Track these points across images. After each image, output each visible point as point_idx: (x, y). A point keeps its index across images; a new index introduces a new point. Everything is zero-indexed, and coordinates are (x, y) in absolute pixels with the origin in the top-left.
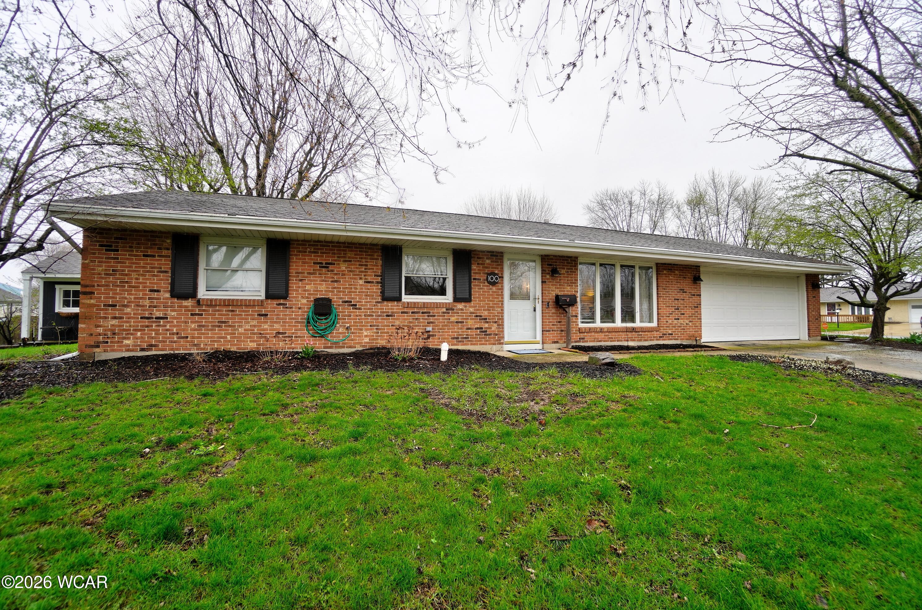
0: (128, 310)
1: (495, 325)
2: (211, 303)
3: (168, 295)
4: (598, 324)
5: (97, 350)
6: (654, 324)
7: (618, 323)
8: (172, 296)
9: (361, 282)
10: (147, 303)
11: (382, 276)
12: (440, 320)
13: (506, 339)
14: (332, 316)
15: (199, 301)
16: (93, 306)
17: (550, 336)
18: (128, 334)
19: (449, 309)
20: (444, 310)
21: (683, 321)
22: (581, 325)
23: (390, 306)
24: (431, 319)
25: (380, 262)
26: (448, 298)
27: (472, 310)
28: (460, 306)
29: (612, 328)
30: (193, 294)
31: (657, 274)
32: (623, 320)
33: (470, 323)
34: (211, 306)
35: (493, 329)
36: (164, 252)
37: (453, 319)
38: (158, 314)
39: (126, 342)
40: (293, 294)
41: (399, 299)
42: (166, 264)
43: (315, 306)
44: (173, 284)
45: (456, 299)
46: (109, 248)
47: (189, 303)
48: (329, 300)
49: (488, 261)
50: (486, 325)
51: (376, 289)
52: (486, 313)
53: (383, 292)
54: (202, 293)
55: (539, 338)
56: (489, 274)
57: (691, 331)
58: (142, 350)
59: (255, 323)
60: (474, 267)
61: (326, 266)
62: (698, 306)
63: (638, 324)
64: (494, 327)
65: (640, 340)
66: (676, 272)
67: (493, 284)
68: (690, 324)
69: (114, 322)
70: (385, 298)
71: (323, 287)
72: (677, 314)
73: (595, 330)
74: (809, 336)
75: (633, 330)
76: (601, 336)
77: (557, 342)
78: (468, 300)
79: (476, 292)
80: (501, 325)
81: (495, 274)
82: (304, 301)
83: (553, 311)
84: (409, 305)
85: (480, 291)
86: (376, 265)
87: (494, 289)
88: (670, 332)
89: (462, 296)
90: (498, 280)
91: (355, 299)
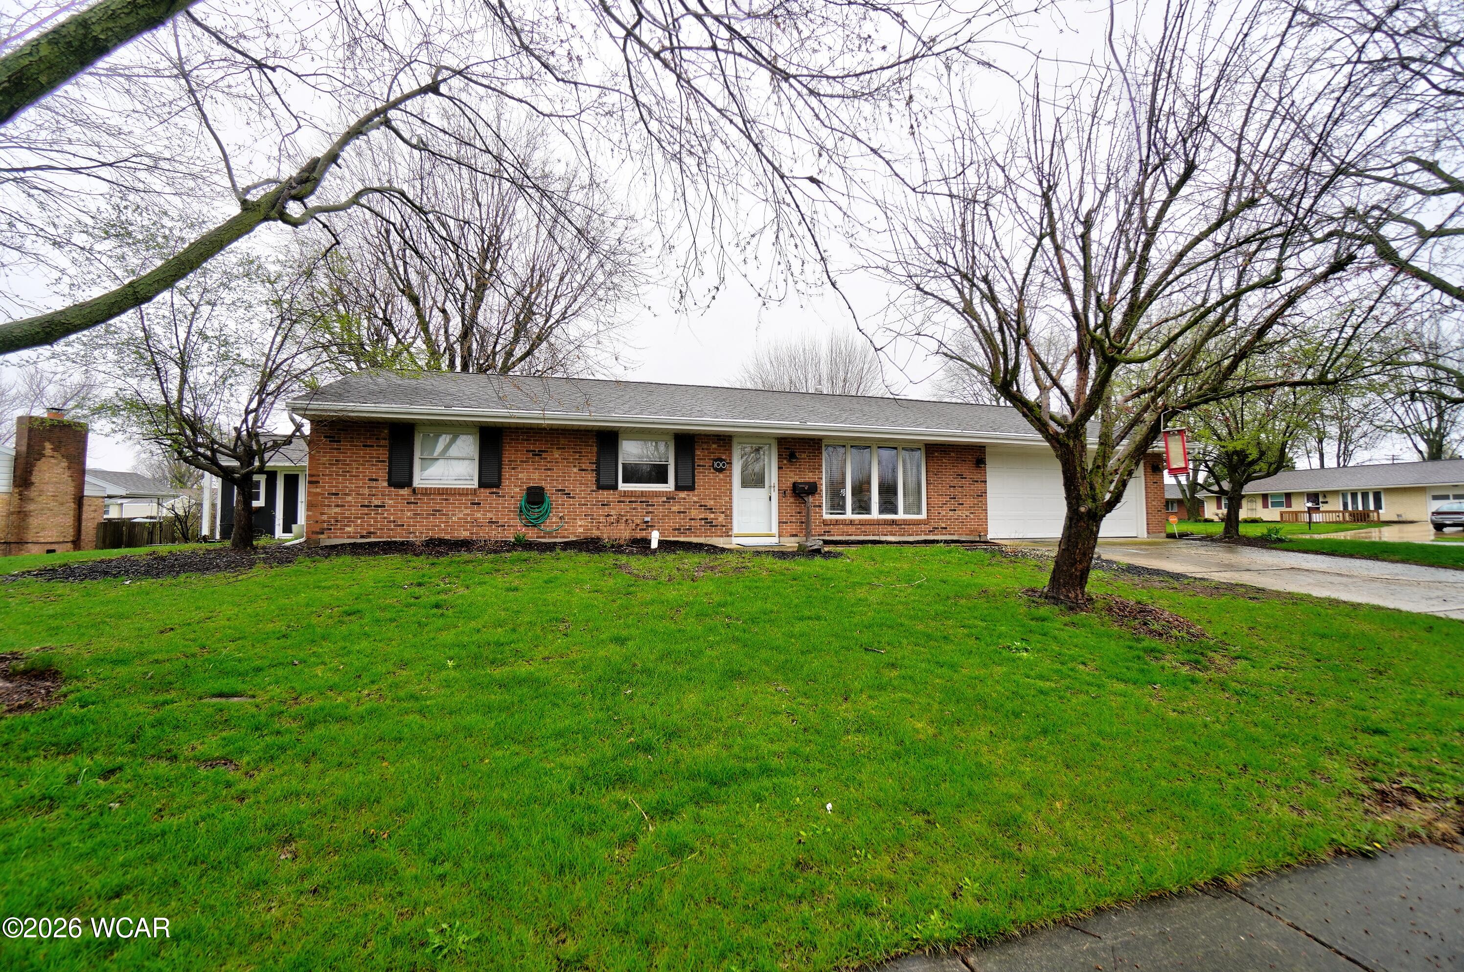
0: (349, 498)
1: (723, 515)
2: (427, 492)
3: (386, 484)
4: (849, 515)
5: (322, 536)
6: (923, 516)
7: (875, 514)
8: (390, 485)
9: (575, 470)
10: (366, 491)
11: (598, 463)
12: (660, 510)
13: (735, 531)
14: (545, 505)
15: (414, 490)
16: (318, 494)
17: (788, 528)
18: (350, 521)
19: (670, 498)
20: (665, 499)
21: (962, 513)
22: (827, 517)
23: (605, 495)
24: (650, 509)
25: (595, 449)
26: (669, 486)
27: (695, 499)
28: (683, 494)
29: (869, 520)
30: (409, 483)
31: (927, 457)
32: (881, 512)
33: (694, 513)
34: (426, 494)
35: (720, 519)
36: (382, 442)
37: (675, 509)
38: (377, 502)
39: (348, 529)
40: (505, 483)
41: (615, 487)
43: (528, 494)
44: (390, 473)
45: (678, 488)
46: (332, 439)
47: (405, 492)
48: (542, 489)
49: (714, 446)
50: (712, 516)
51: (591, 477)
52: (712, 502)
53: (598, 481)
54: (417, 482)
55: (775, 530)
56: (716, 460)
57: (973, 525)
58: (362, 537)
59: (468, 511)
60: (698, 452)
61: (538, 454)
62: (983, 494)
63: (901, 515)
64: (721, 518)
65: (903, 535)
66: (952, 454)
67: (720, 470)
68: (972, 516)
69: (338, 510)
70: (600, 487)
71: (536, 476)
72: (953, 504)
73: (844, 523)
74: (1148, 531)
75: (893, 522)
76: (852, 529)
77: (796, 535)
78: (691, 488)
79: (699, 479)
80: (729, 516)
81: (721, 460)
82: (517, 490)
83: (792, 500)
84: (626, 494)
85: (704, 478)
86: (591, 452)
87: (721, 476)
88: (943, 525)
89: (685, 485)
90: (722, 467)
91: (569, 487)
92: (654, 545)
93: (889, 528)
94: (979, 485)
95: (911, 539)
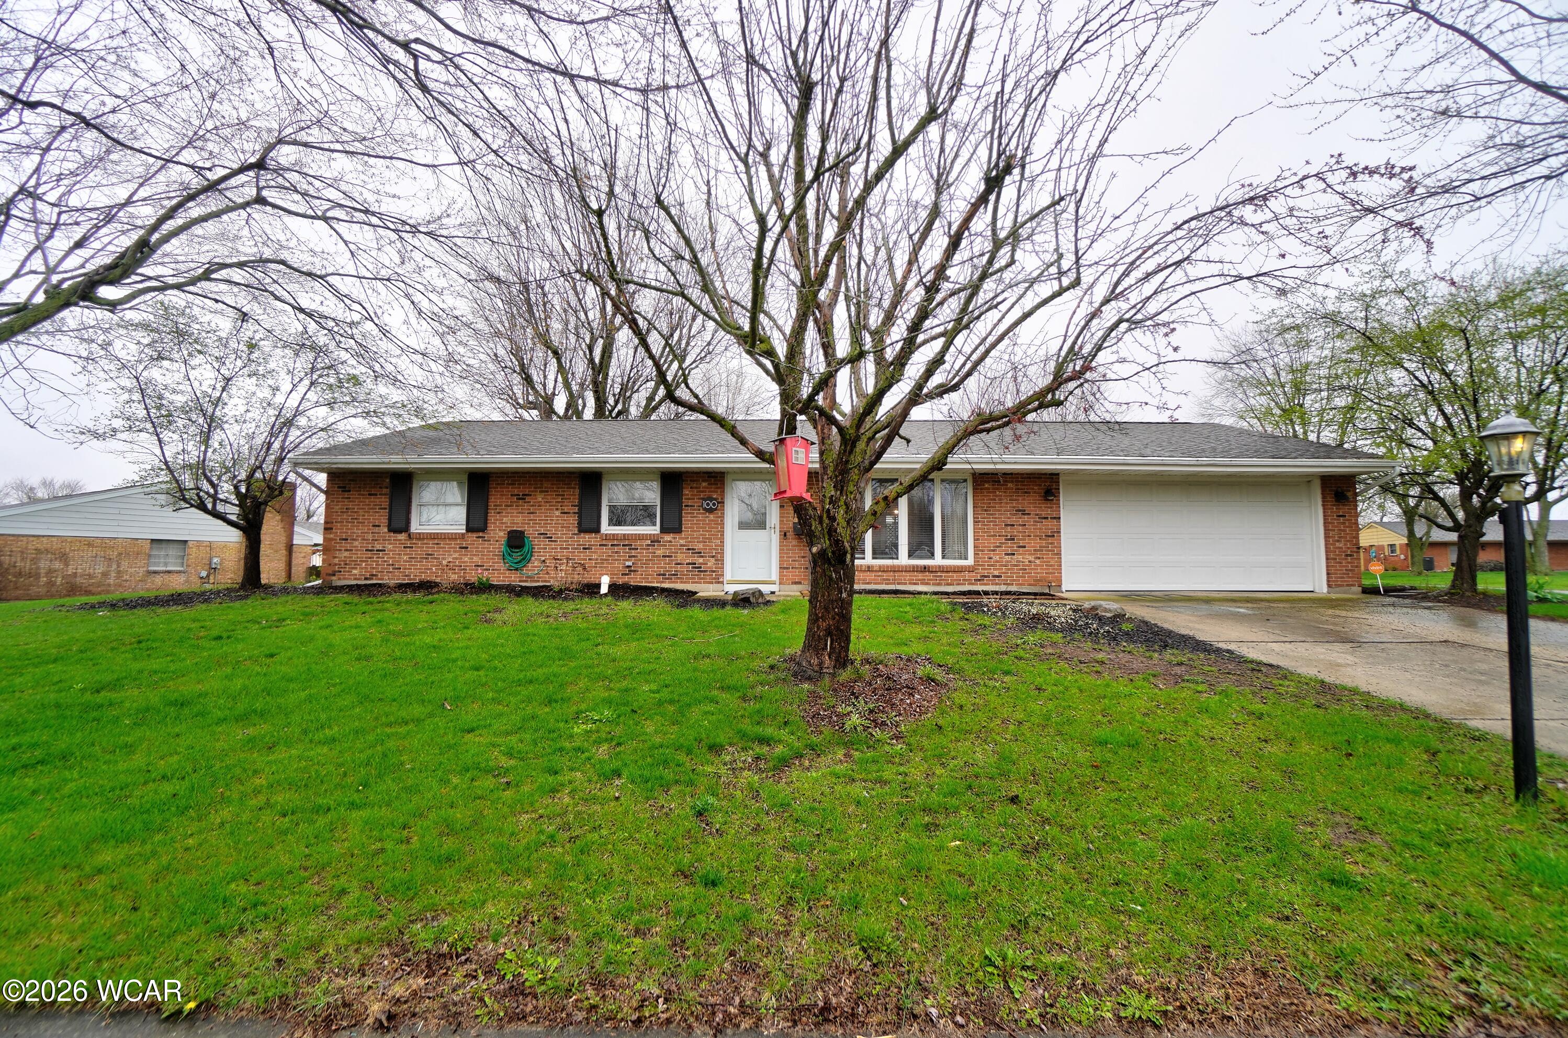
0: (356, 543)
1: (713, 560)
2: (421, 537)
3: (386, 530)
4: (869, 560)
5: (334, 578)
6: (970, 561)
7: (903, 559)
8: (390, 531)
9: (557, 513)
10: (370, 537)
11: (580, 506)
12: (643, 554)
13: (728, 576)
14: (526, 549)
15: (411, 535)
16: (331, 540)
17: (790, 574)
18: (357, 565)
19: (655, 540)
20: (649, 542)
21: (1024, 558)
23: (587, 538)
24: (633, 553)
25: (577, 491)
26: (655, 530)
27: (682, 542)
28: (668, 537)
29: (894, 566)
30: (405, 528)
31: (974, 489)
32: (911, 555)
33: (680, 557)
34: (419, 539)
35: (710, 564)
36: (384, 491)
37: (659, 552)
38: (379, 547)
39: (355, 572)
40: (491, 527)
41: (597, 530)
42: (385, 501)
43: (509, 539)
44: (390, 520)
45: (664, 530)
46: (344, 489)
47: (402, 536)
48: (523, 533)
49: (704, 484)
50: (701, 560)
51: (573, 520)
52: (701, 546)
53: (580, 524)
54: (415, 527)
55: (775, 577)
56: (704, 499)
57: (1041, 573)
58: (366, 579)
59: (456, 555)
60: (686, 492)
61: (522, 498)
62: (1055, 534)
63: (938, 560)
64: (711, 563)
65: (939, 584)
66: (1010, 485)
67: (711, 511)
68: (1038, 562)
69: (346, 554)
70: (582, 530)
71: (519, 519)
72: (1010, 546)
74: (1329, 586)
75: (925, 569)
77: (800, 583)
78: (678, 530)
79: (687, 521)
80: (720, 560)
81: (711, 499)
82: (502, 534)
83: (795, 542)
84: (608, 537)
85: (692, 519)
86: (574, 495)
87: (712, 517)
88: (996, 573)
89: (671, 526)
90: (715, 507)
91: (551, 530)
93: (920, 576)
94: (1049, 524)
95: (950, 589)
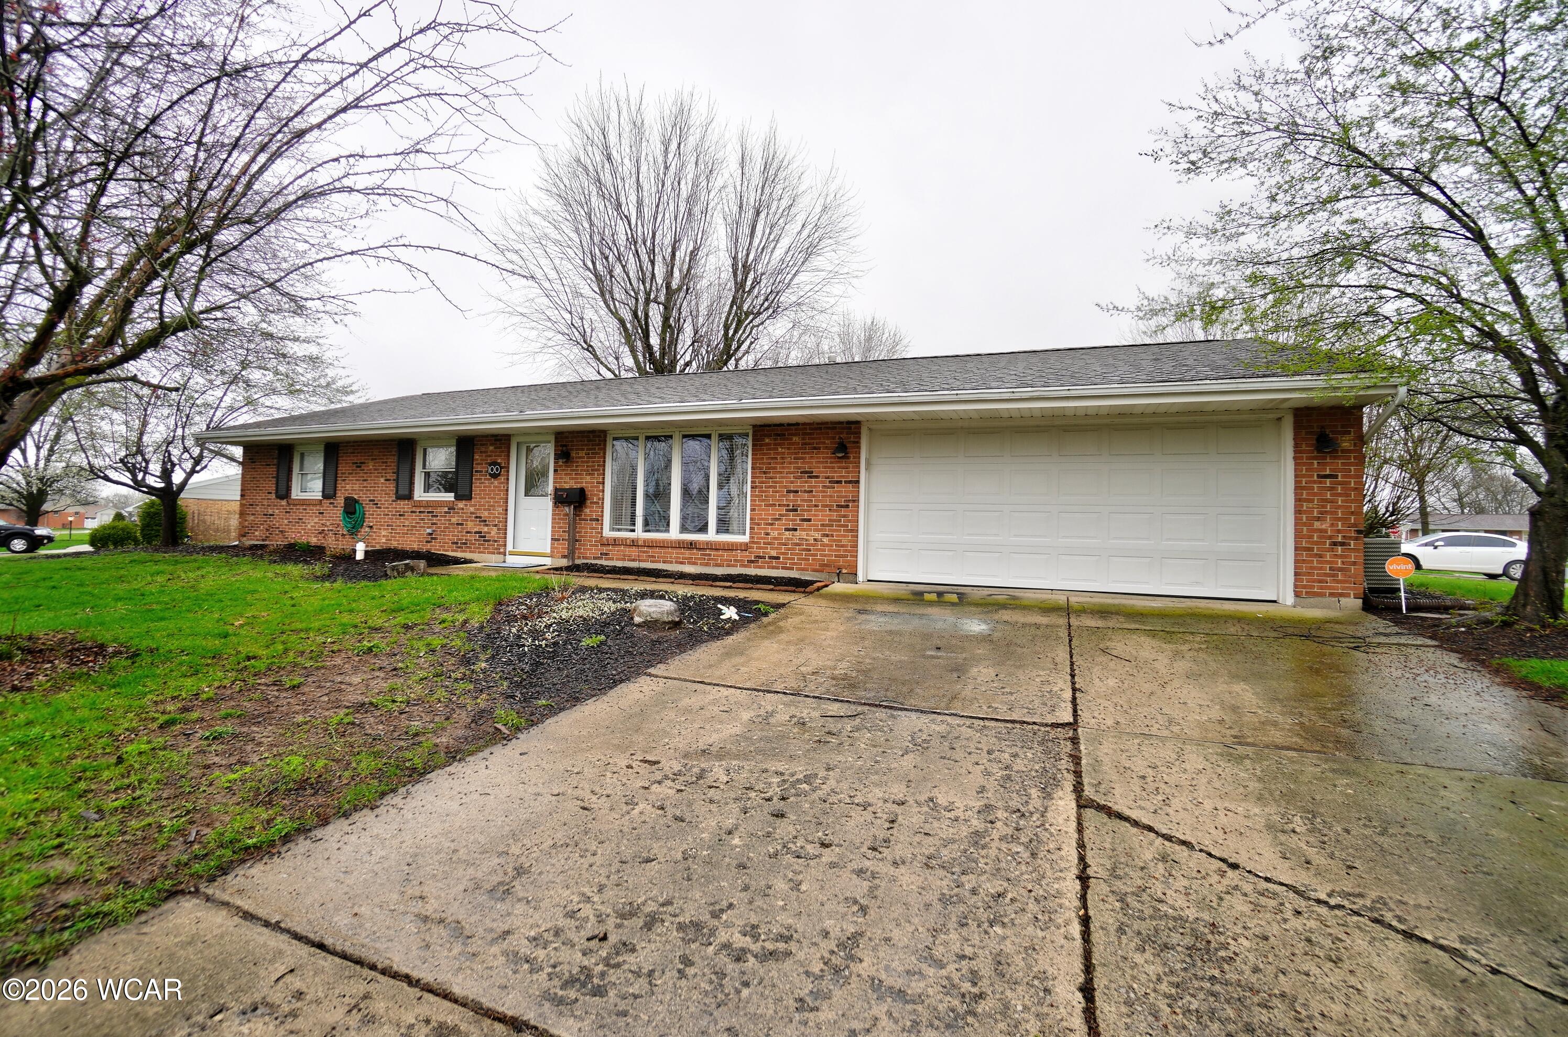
0: (258, 508)
1: (495, 529)
2: (297, 502)
3: (274, 496)
4: (640, 533)
5: (245, 538)
6: (745, 538)
7: (673, 531)
8: (278, 497)
9: (382, 480)
10: (266, 502)
11: (399, 472)
12: (442, 521)
13: (508, 548)
14: (359, 515)
15: (292, 501)
16: (244, 505)
17: (560, 547)
18: (257, 527)
19: (451, 508)
20: (446, 509)
21: (808, 535)
22: (607, 533)
23: (404, 505)
24: (435, 519)
25: (396, 458)
26: (453, 495)
27: (472, 509)
28: (461, 505)
30: (288, 495)
31: (756, 447)
32: (684, 529)
33: (470, 525)
34: (296, 504)
35: (493, 533)
36: (275, 461)
37: (454, 520)
38: (270, 512)
39: (256, 533)
40: (338, 493)
41: (409, 496)
42: (272, 470)
43: (346, 504)
44: (278, 487)
45: (457, 496)
46: (252, 460)
47: (284, 502)
48: (354, 500)
49: (491, 448)
50: (486, 529)
51: (392, 487)
52: (486, 514)
53: (397, 490)
54: (294, 494)
55: (548, 549)
56: (490, 464)
57: (829, 555)
59: (316, 520)
60: (476, 456)
61: (360, 465)
62: (852, 503)
63: (710, 535)
64: (495, 532)
65: (707, 565)
66: (795, 439)
67: (495, 476)
68: (826, 540)
69: (252, 518)
70: (399, 497)
71: (357, 486)
72: (792, 519)
73: (634, 543)
74: (1296, 594)
78: (469, 498)
79: (476, 487)
80: (502, 529)
81: (495, 464)
82: (343, 500)
84: (419, 504)
85: (480, 485)
86: (392, 460)
87: (496, 482)
88: (774, 553)
89: (463, 492)
90: (499, 472)
91: (378, 497)
92: (360, 556)
93: (687, 553)
94: (845, 490)
95: (719, 571)
